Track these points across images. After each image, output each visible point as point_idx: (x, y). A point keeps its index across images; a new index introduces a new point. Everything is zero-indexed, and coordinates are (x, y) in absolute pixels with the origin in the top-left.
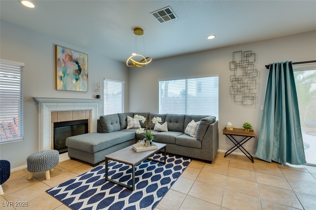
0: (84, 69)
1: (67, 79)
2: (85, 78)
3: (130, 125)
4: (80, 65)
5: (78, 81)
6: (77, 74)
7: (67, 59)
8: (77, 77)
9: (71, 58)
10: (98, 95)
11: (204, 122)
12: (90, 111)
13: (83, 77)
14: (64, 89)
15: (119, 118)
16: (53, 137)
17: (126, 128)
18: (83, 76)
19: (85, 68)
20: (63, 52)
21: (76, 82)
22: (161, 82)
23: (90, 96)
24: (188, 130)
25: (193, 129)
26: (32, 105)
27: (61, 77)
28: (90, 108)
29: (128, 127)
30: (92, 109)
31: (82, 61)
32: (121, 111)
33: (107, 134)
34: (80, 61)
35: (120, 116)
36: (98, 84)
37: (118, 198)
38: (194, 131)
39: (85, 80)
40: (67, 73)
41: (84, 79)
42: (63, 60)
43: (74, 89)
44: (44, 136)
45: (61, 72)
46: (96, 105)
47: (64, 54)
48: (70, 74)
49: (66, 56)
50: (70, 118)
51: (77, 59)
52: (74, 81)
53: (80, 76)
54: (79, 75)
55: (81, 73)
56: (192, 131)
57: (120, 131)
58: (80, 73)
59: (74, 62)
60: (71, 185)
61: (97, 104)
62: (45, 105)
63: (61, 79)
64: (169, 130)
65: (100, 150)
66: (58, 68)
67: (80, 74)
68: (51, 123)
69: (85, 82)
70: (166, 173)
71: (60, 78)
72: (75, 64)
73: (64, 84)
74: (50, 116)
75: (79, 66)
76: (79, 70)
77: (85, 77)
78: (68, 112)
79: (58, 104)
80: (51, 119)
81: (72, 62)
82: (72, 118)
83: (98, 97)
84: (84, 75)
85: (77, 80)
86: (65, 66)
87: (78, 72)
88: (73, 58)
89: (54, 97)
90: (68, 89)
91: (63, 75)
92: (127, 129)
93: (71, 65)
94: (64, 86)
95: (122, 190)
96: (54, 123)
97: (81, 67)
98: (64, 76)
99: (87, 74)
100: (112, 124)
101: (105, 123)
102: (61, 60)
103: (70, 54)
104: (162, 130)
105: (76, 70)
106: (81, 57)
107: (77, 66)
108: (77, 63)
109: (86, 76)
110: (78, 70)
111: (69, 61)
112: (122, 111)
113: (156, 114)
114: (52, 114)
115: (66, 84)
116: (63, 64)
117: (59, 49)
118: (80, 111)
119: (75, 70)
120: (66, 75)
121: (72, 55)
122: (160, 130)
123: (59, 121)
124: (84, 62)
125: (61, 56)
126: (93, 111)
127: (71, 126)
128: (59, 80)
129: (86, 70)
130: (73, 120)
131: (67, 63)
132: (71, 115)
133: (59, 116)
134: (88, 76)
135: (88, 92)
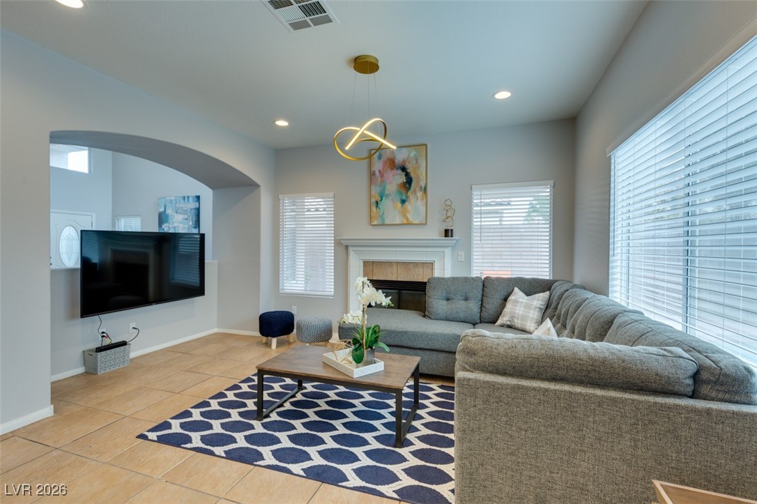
0: (418, 178)
1: (387, 204)
2: (419, 197)
4: (408, 171)
5: (406, 203)
6: (403, 191)
7: (386, 167)
8: (404, 197)
9: (392, 163)
10: (447, 228)
12: (432, 264)
13: (415, 193)
14: (380, 223)
15: (483, 290)
17: (495, 321)
18: (415, 192)
19: (419, 174)
20: (380, 157)
21: (402, 206)
23: (433, 232)
27: (377, 202)
28: (430, 259)
30: (434, 261)
31: (414, 162)
32: (547, 274)
34: (409, 163)
35: (486, 284)
39: (419, 200)
40: (387, 192)
41: (417, 197)
42: (380, 172)
43: (397, 221)
45: (377, 194)
46: (444, 252)
47: (381, 161)
48: (390, 194)
49: (385, 163)
50: (392, 274)
51: (404, 161)
52: (398, 206)
53: (409, 193)
54: (407, 193)
55: (412, 188)
58: (410, 188)
59: (397, 169)
61: (446, 250)
62: (354, 251)
63: (377, 206)
66: (373, 187)
67: (409, 189)
69: (421, 203)
71: (375, 203)
72: (400, 171)
73: (381, 213)
74: (362, 268)
75: (407, 175)
76: (409, 181)
77: (420, 194)
78: (390, 263)
79: (370, 249)
80: (365, 274)
81: (395, 170)
82: (396, 276)
83: (448, 233)
84: (418, 189)
85: (403, 202)
86: (382, 182)
87: (405, 187)
88: (397, 162)
90: (387, 222)
91: (379, 199)
93: (394, 176)
94: (381, 216)
97: (412, 175)
98: (381, 200)
99: (423, 187)
100: (446, 299)
102: (377, 173)
103: (391, 157)
105: (401, 184)
106: (412, 155)
107: (403, 174)
108: (404, 169)
109: (421, 190)
110: (406, 182)
111: (389, 169)
112: (550, 274)
114: (364, 266)
115: (383, 213)
116: (380, 178)
117: (375, 155)
118: (412, 265)
119: (399, 183)
120: (384, 198)
121: (395, 157)
123: (375, 278)
124: (417, 163)
125: (378, 166)
126: (437, 266)
127: (397, 291)
128: (374, 208)
129: (421, 178)
130: (399, 279)
131: (385, 175)
132: (395, 269)
133: (375, 270)
134: (425, 190)
135: (426, 224)
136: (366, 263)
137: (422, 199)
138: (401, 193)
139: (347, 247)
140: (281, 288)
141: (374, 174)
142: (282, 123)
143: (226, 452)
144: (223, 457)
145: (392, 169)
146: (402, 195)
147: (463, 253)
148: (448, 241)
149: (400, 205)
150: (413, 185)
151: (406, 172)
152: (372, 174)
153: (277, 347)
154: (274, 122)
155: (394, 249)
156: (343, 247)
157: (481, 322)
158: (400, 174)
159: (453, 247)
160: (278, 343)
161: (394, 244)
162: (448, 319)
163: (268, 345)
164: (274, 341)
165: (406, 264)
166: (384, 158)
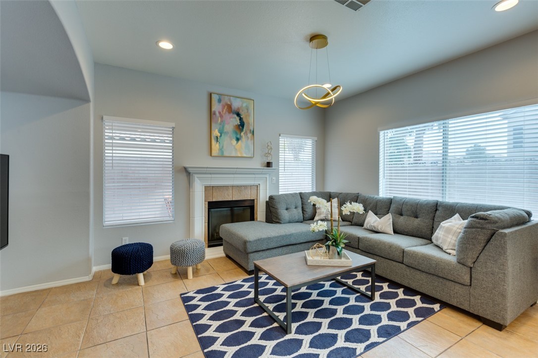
0: (249, 123)
1: (225, 139)
2: (249, 137)
3: (320, 214)
4: (242, 117)
5: (240, 141)
6: (238, 132)
7: (225, 110)
8: (238, 136)
9: (229, 108)
10: (268, 161)
11: (479, 223)
12: (257, 186)
13: (247, 135)
14: (220, 155)
15: (302, 201)
16: (207, 221)
17: (312, 218)
18: (246, 133)
19: (249, 120)
20: (220, 101)
21: (237, 143)
22: (383, 132)
23: (257, 164)
24: (439, 236)
25: (450, 236)
26: (183, 177)
27: (217, 137)
28: (256, 183)
29: (316, 218)
30: (259, 184)
31: (246, 111)
32: (311, 189)
33: (278, 225)
34: (242, 111)
35: (302, 197)
36: (269, 144)
37: (259, 338)
38: (453, 242)
39: (249, 139)
40: (225, 130)
41: (248, 137)
42: (220, 113)
43: (233, 154)
44: (195, 218)
45: (217, 130)
46: (266, 178)
47: (221, 104)
48: (228, 133)
49: (223, 107)
50: (228, 195)
51: (238, 109)
52: (234, 142)
53: (242, 134)
54: (241, 133)
55: (244, 129)
56: (449, 240)
57: (301, 222)
58: (243, 130)
59: (233, 113)
60: (210, 295)
61: (267, 176)
62: (197, 177)
63: (217, 141)
64: (395, 232)
65: (257, 249)
66: (213, 125)
67: (241, 130)
68: (205, 201)
69: (250, 142)
70: (364, 320)
71: (215, 138)
72: (236, 116)
73: (221, 147)
74: (204, 193)
75: (241, 119)
76: (242, 125)
77: (250, 135)
78: (227, 187)
79: (213, 176)
80: (205, 197)
81: (231, 114)
82: (231, 197)
83: (269, 165)
84: (248, 132)
85: (238, 140)
86: (222, 121)
87: (240, 129)
88: (233, 107)
89: (206, 166)
90: (226, 154)
91: (219, 135)
92: (315, 220)
93: (231, 118)
94: (221, 149)
95: (271, 327)
96: (208, 202)
97: (244, 120)
98: (221, 136)
99: (252, 130)
100: (287, 209)
101: (276, 207)
102: (217, 113)
103: (229, 103)
104: (380, 231)
106: (244, 105)
107: (238, 118)
108: (238, 115)
109: (251, 133)
111: (227, 113)
112: (313, 189)
113: (372, 196)
114: (205, 190)
115: (223, 147)
116: (220, 118)
117: (215, 98)
118: (243, 187)
119: (235, 125)
120: (223, 135)
121: (231, 104)
122: (376, 230)
123: (214, 200)
124: (248, 112)
125: (217, 107)
126: (262, 188)
127: (229, 209)
128: (214, 142)
131: (224, 117)
132: (231, 191)
133: (214, 194)
134: (253, 133)
135: (253, 157)
136: (208, 189)
137: (251, 139)
138: (236, 134)
139: (188, 174)
141: (214, 113)
142: (166, 45)
145: (229, 113)
146: (237, 135)
147: (275, 178)
148: (269, 170)
149: (236, 142)
150: (245, 127)
151: (240, 117)
152: (211, 114)
154: (157, 43)
155: (232, 176)
158: (235, 118)
159: (271, 174)
165: (239, 187)
166: (223, 103)
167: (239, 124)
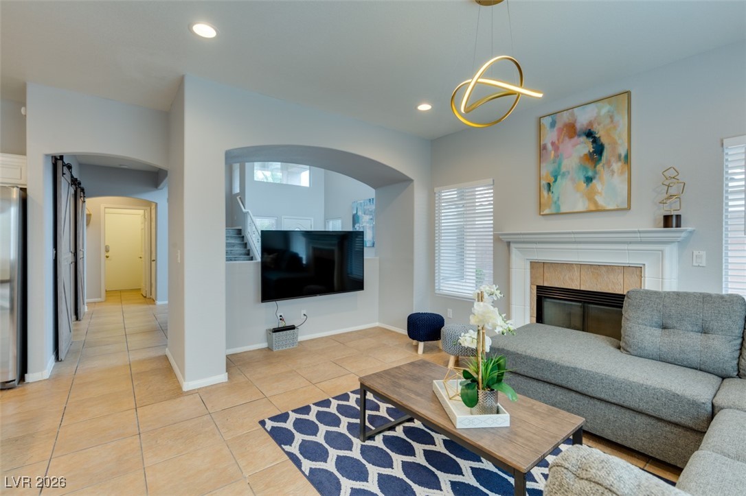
0: (614, 144)
1: (563, 185)
2: (616, 170)
4: (597, 136)
5: (594, 181)
6: (589, 165)
7: (562, 137)
8: (590, 174)
9: (572, 130)
10: (669, 213)
12: (639, 269)
13: (610, 166)
14: (554, 212)
18: (609, 163)
19: (615, 140)
20: (553, 124)
21: (587, 186)
23: (644, 219)
27: (549, 185)
28: (638, 261)
30: (644, 265)
31: (608, 120)
34: (599, 124)
39: (616, 175)
40: (563, 170)
41: (613, 172)
42: (553, 144)
43: (580, 208)
45: (549, 170)
46: (662, 251)
47: (555, 129)
48: (569, 172)
49: (561, 130)
50: (572, 280)
51: (591, 123)
52: (582, 186)
53: (599, 167)
54: (595, 167)
55: (604, 158)
58: (600, 159)
59: (579, 136)
61: (666, 248)
63: (549, 190)
67: (598, 161)
68: (532, 284)
71: (546, 186)
72: (583, 139)
73: (555, 199)
74: (529, 271)
75: (595, 141)
76: (599, 150)
77: (616, 166)
78: (569, 266)
80: (531, 277)
81: (576, 138)
82: (578, 283)
83: (667, 221)
84: (613, 159)
85: (589, 180)
86: (557, 156)
87: (593, 159)
88: (578, 126)
90: (563, 210)
91: (552, 179)
93: (574, 146)
94: (556, 203)
96: (537, 286)
97: (604, 140)
98: (555, 181)
99: (623, 155)
102: (549, 147)
103: (570, 121)
105: (586, 155)
106: (604, 111)
107: (588, 142)
108: (590, 134)
109: (620, 160)
110: (594, 152)
111: (567, 138)
114: (531, 268)
115: (558, 198)
116: (553, 152)
117: (546, 122)
118: (604, 269)
119: (582, 155)
120: (559, 178)
121: (575, 121)
124: (612, 121)
125: (550, 136)
126: (648, 272)
127: (580, 304)
128: (545, 193)
129: (619, 142)
130: (582, 289)
131: (561, 147)
132: (577, 274)
133: (545, 274)
134: (627, 159)
135: (629, 208)
136: (534, 264)
137: (622, 173)
138: (585, 169)
139: (509, 243)
140: (436, 288)
141: (545, 148)
142: (424, 107)
143: (312, 470)
144: (305, 475)
145: (571, 137)
146: (587, 172)
147: (703, 253)
148: (672, 233)
149: (585, 185)
150: (605, 154)
151: (595, 138)
152: (542, 149)
153: (424, 352)
154: (416, 107)
155: (574, 246)
156: (504, 244)
157: (739, 376)
158: (583, 142)
159: (682, 244)
160: (425, 347)
161: (574, 240)
162: (662, 359)
163: (416, 347)
164: (421, 345)
165: (595, 268)
166: (559, 125)
167: (592, 150)
